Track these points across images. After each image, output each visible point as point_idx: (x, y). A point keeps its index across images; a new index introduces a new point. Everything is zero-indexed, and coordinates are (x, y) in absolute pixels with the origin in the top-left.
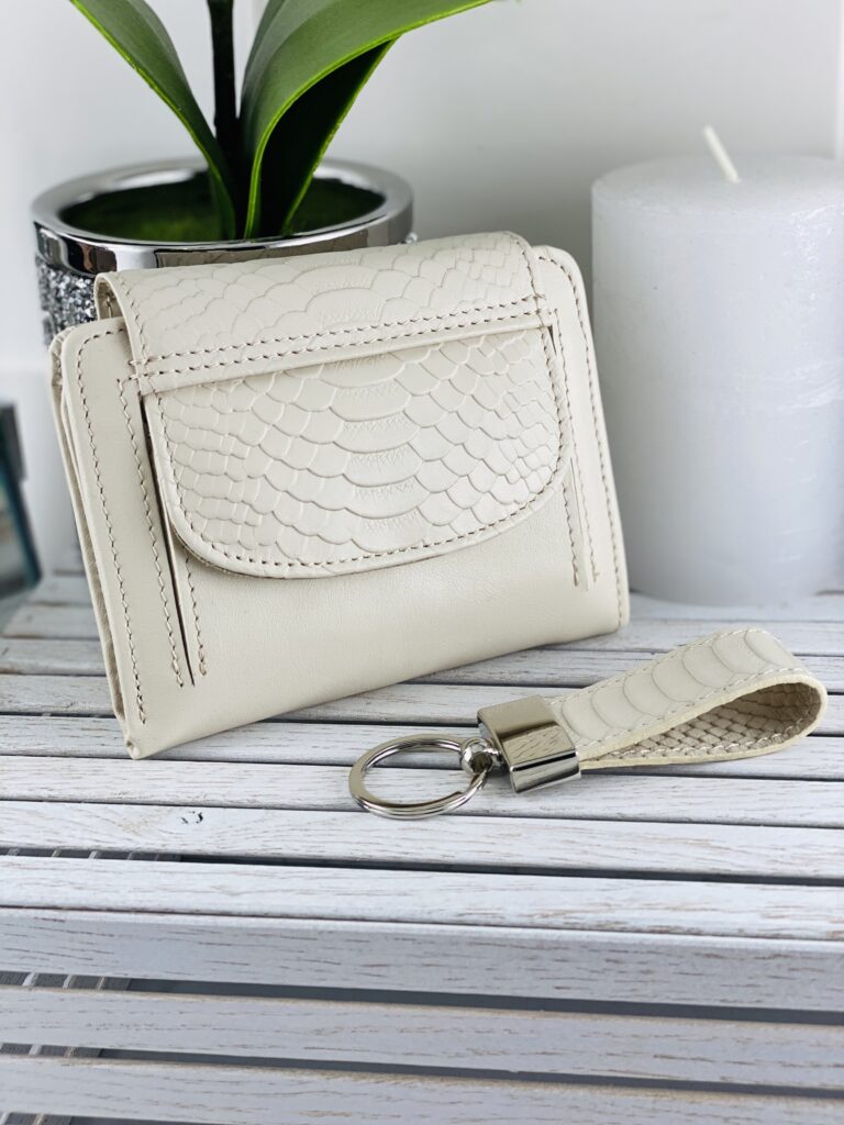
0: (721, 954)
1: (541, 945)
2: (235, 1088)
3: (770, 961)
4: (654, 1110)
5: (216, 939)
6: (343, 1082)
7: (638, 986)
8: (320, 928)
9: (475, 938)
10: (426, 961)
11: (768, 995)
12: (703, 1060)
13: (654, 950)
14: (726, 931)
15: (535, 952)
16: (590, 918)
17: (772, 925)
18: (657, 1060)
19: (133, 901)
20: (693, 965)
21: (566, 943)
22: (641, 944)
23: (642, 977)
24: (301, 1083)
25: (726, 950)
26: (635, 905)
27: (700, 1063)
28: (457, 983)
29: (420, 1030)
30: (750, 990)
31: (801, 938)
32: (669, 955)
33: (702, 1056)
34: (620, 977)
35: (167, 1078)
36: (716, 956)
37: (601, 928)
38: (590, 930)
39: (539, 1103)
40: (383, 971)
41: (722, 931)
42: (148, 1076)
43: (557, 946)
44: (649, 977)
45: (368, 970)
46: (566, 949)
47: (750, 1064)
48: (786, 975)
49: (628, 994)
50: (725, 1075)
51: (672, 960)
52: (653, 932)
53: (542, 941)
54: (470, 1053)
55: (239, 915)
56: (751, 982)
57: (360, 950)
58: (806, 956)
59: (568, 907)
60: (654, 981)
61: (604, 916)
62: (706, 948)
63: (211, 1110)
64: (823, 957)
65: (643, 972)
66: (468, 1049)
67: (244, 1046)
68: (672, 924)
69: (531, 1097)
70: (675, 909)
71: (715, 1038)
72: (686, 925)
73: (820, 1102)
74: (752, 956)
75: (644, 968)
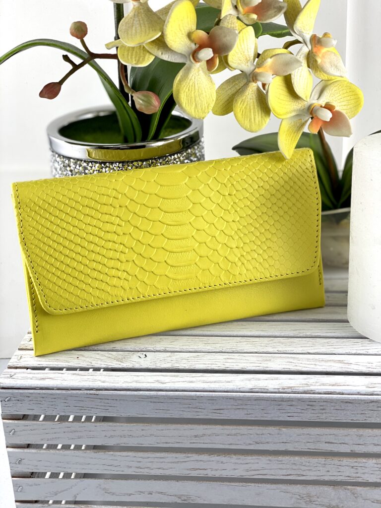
0: (351, 402)
9: (257, 398)
10: (239, 407)
12: (344, 443)
16: (301, 389)
18: (327, 444)
20: (341, 406)
22: (321, 399)
23: (321, 411)
25: (353, 400)
26: (318, 384)
29: (235, 435)
30: (362, 416)
33: (343, 442)
36: (350, 403)
40: (221, 411)
44: (324, 411)
46: (292, 401)
47: (362, 445)
49: (316, 418)
50: (353, 449)
61: (306, 388)
62: (346, 400)
63: (152, 469)
65: (321, 409)
66: (253, 442)
69: (277, 460)
70: (333, 385)
72: (338, 391)
74: (363, 402)
75: (322, 408)
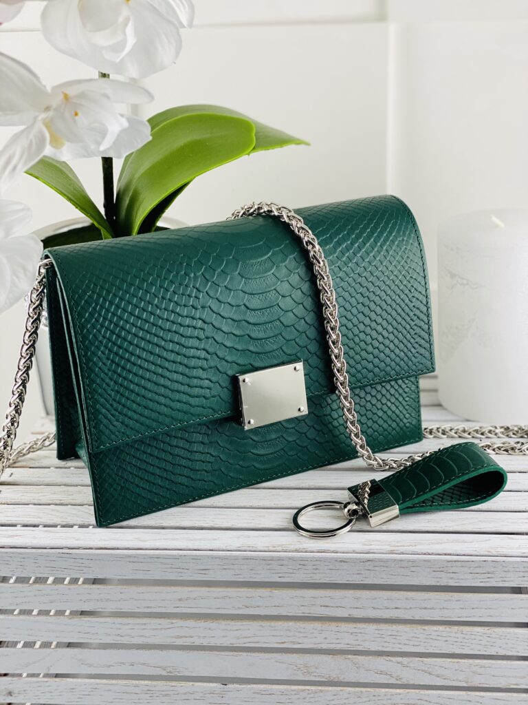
1: (272, 559)
2: (144, 627)
3: (366, 563)
4: (322, 630)
5: (135, 560)
6: (190, 622)
7: (312, 575)
8: (181, 554)
13: (319, 560)
14: (349, 551)
15: (270, 562)
17: (367, 548)
19: (101, 544)
21: (283, 557)
24: (172, 623)
27: (340, 609)
28: (238, 576)
31: (379, 553)
32: (325, 562)
34: (305, 572)
35: (114, 624)
37: (297, 551)
38: (293, 552)
39: (273, 628)
41: (346, 551)
42: (105, 622)
43: (280, 559)
45: (200, 572)
48: (373, 569)
51: (327, 564)
52: (318, 552)
53: (273, 557)
54: (244, 607)
55: (146, 549)
56: (359, 572)
57: (197, 563)
58: (381, 560)
59: (284, 543)
60: (319, 573)
64: (387, 561)
67: (148, 607)
68: (326, 549)
71: (345, 597)
73: (390, 624)
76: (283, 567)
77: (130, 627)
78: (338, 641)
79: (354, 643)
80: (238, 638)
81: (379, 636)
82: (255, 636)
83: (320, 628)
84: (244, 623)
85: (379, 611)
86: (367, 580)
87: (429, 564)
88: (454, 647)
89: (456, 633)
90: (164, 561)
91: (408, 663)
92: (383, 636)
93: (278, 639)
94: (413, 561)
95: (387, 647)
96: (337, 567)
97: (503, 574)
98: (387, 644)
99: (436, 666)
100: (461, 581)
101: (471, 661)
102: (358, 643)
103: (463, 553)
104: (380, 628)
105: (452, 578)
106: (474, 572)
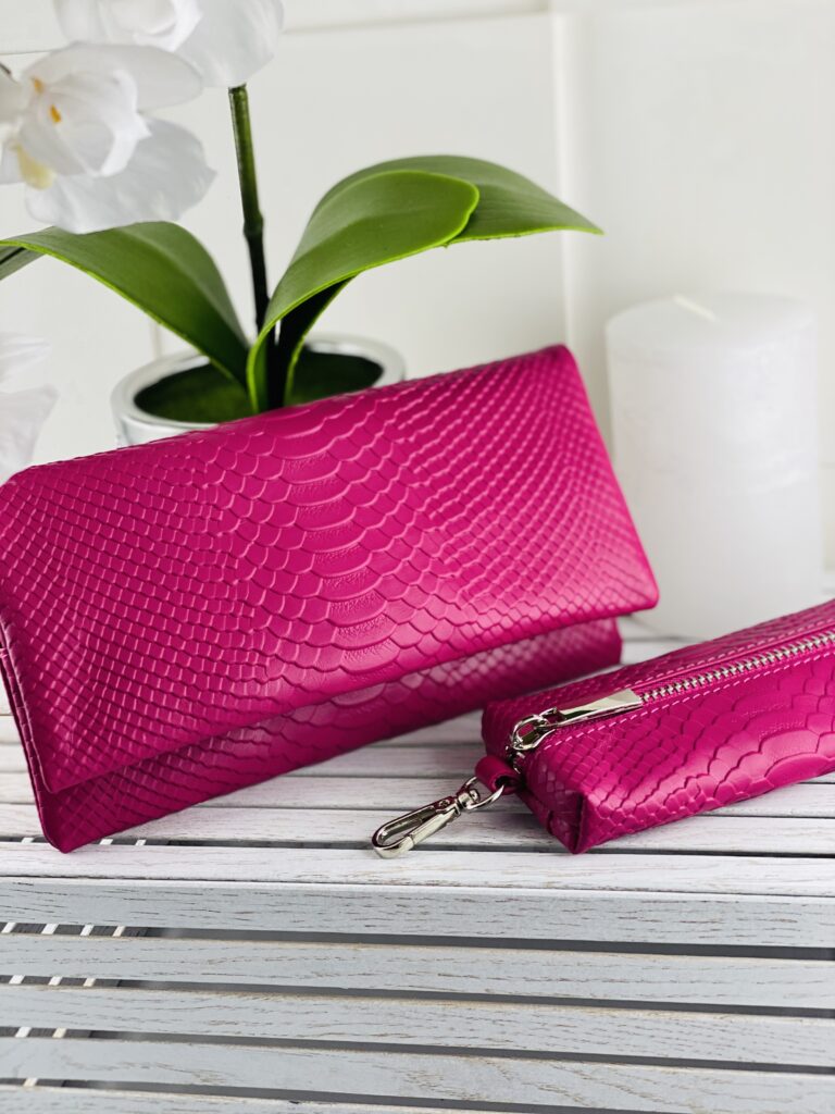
1: (352, 896)
2: (158, 1005)
3: (507, 903)
4: (445, 1015)
5: (136, 896)
6: (232, 1000)
7: (419, 923)
8: (204, 887)
11: (508, 928)
13: (429, 898)
14: (476, 884)
15: (349, 901)
17: (507, 879)
21: (369, 893)
24: (203, 1000)
27: (470, 980)
28: (300, 924)
31: (527, 887)
32: (438, 900)
34: (408, 917)
35: (110, 999)
37: (393, 883)
38: (386, 884)
39: (365, 1011)
41: (472, 884)
42: (97, 997)
43: (364, 896)
45: (238, 916)
48: (517, 913)
51: (441, 904)
52: (428, 885)
53: (353, 892)
54: (315, 975)
55: (151, 879)
56: (495, 919)
57: (232, 902)
58: (530, 899)
60: (431, 920)
64: (540, 900)
67: (161, 974)
68: (441, 879)
71: (478, 960)
73: (557, 1008)
76: (371, 910)
77: (136, 1004)
78: (472, 1034)
79: (500, 1037)
80: (310, 1026)
81: (539, 1026)
82: (337, 1023)
83: (440, 1012)
84: (318, 1002)
85: (535, 984)
86: (512, 931)
87: (612, 905)
88: (666, 1046)
89: (667, 1023)
90: (180, 897)
91: (593, 1072)
92: (546, 1026)
93: (374, 1030)
94: (585, 901)
95: (554, 1045)
96: (460, 910)
97: (738, 924)
98: (553, 1041)
99: (638, 1078)
100: (669, 935)
101: (697, 1071)
102: (506, 1037)
103: (667, 887)
104: (541, 1013)
105: (652, 930)
106: (689, 920)
